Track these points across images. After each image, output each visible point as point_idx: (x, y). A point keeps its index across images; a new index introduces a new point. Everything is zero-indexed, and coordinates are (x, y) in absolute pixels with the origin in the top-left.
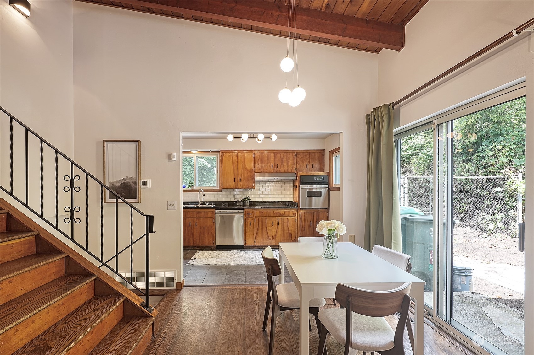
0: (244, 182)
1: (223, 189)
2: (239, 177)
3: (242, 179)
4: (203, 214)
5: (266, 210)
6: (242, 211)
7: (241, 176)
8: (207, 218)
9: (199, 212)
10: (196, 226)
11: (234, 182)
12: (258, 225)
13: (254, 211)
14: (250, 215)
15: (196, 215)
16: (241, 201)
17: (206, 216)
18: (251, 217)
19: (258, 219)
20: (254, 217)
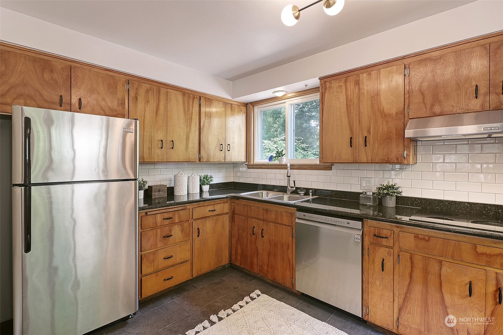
0: (377, 146)
1: (335, 164)
2: (362, 134)
3: (370, 139)
4: (273, 216)
5: (442, 236)
6: (358, 224)
7: (369, 132)
8: (280, 224)
9: (267, 210)
10: (263, 237)
11: (350, 148)
12: (411, 277)
13: (396, 230)
14: (384, 242)
15: (263, 215)
16: (374, 194)
17: (279, 221)
18: (387, 247)
19: (411, 258)
20: (396, 250)
